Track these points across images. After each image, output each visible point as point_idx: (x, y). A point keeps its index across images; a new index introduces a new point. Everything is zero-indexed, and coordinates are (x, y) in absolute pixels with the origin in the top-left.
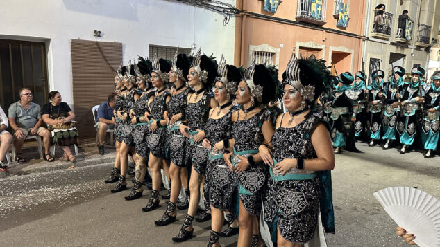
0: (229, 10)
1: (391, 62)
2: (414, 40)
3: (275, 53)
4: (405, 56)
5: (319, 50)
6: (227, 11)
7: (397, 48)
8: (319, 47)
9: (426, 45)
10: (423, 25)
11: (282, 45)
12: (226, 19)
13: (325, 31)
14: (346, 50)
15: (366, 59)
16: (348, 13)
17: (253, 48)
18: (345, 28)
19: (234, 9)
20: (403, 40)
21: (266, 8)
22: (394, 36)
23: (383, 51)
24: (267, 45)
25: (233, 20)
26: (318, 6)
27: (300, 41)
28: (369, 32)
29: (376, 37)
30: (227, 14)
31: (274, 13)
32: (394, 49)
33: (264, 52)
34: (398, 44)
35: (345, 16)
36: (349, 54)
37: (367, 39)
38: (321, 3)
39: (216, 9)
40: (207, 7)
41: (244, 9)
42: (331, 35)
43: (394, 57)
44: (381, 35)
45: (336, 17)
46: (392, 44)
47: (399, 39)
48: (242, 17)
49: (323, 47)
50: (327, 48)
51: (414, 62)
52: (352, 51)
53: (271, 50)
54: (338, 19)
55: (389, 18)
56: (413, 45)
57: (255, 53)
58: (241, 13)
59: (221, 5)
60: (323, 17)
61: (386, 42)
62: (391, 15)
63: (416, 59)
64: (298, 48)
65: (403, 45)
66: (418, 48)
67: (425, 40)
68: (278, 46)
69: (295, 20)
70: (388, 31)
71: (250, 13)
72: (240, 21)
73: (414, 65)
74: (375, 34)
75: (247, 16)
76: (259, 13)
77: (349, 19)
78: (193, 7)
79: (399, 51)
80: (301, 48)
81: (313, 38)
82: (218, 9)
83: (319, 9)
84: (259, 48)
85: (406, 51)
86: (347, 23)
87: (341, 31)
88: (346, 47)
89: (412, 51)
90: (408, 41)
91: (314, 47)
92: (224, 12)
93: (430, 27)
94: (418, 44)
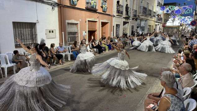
0: (54, 4)
1: (124, 25)
2: (131, 16)
3: (78, 24)
4: (128, 22)
5: (96, 22)
6: (53, 5)
7: (126, 20)
8: (96, 21)
9: (136, 18)
10: (134, 10)
11: (80, 20)
12: (53, 8)
13: (98, 13)
14: (107, 21)
15: (114, 25)
16: (106, 5)
17: (67, 21)
18: (106, 12)
19: (57, 3)
20: (128, 16)
21: (72, 3)
22: (124, 15)
23: (120, 21)
24: (74, 20)
25: (56, 9)
26: (95, 2)
27: (88, 18)
28: (115, 14)
29: (117, 15)
30: (53, 6)
31: (76, 5)
32: (124, 20)
33: (73, 23)
34: (126, 18)
35: (106, 7)
36: (108, 23)
37: (114, 16)
38: (95, 1)
39: (48, 4)
40: (43, 2)
41: (61, 4)
42: (101, 15)
43: (125, 23)
44: (120, 14)
45: (102, 7)
46: (124, 18)
47: (126, 16)
48: (61, 7)
49: (97, 20)
50: (99, 21)
51: (132, 25)
52: (109, 22)
53: (76, 22)
54: (103, 8)
55: (122, 7)
56: (131, 18)
57: (68, 23)
58: (60, 5)
59: (50, 2)
60: (97, 7)
61: (121, 17)
62: (123, 6)
63: (133, 24)
64: (87, 21)
65: (127, 18)
66: (133, 19)
67: (135, 16)
68: (78, 20)
69: (85, 9)
70: (122, 13)
71: (64, 5)
72: (60, 9)
73: (132, 26)
74: (117, 14)
75: (63, 7)
76: (69, 5)
77: (107, 8)
78: (35, 2)
79: (126, 21)
80: (88, 21)
81: (93, 17)
82: (48, 3)
83: (95, 4)
84: (70, 21)
85: (129, 21)
86: (106, 10)
87: (104, 13)
88: (107, 20)
89: (131, 21)
90: (129, 17)
91: (94, 21)
92: (52, 5)
93: (137, 11)
94: (133, 17)
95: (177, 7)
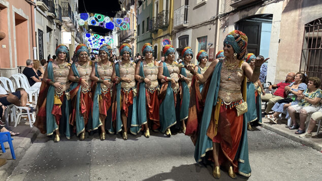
95: (107, 18)
